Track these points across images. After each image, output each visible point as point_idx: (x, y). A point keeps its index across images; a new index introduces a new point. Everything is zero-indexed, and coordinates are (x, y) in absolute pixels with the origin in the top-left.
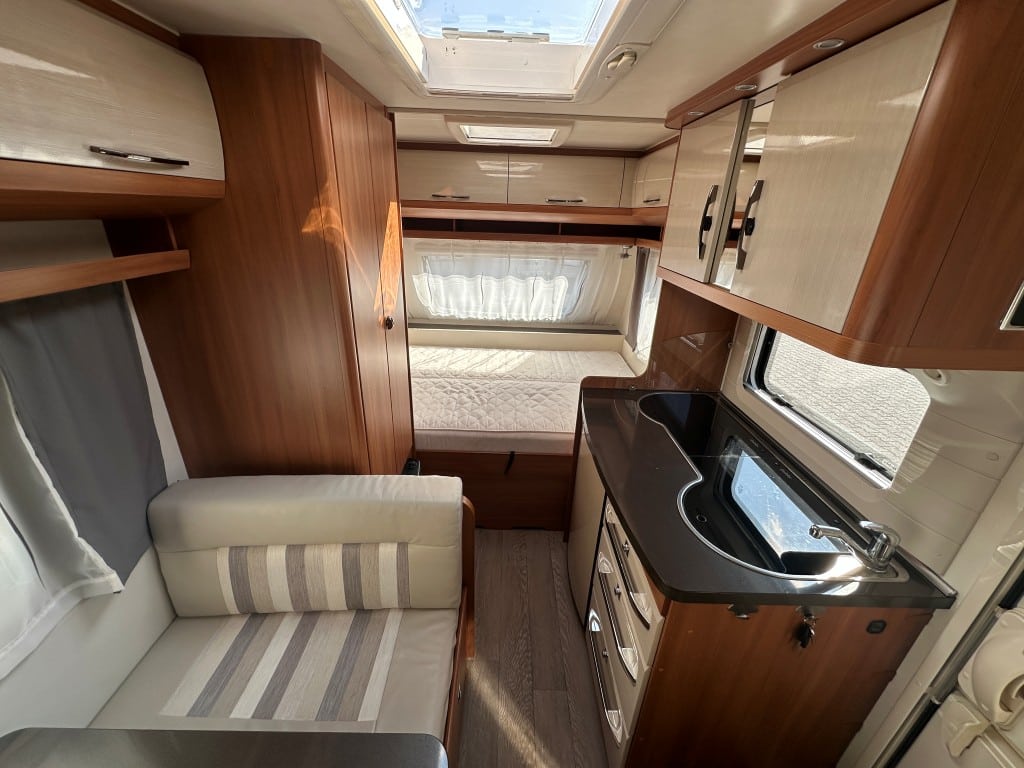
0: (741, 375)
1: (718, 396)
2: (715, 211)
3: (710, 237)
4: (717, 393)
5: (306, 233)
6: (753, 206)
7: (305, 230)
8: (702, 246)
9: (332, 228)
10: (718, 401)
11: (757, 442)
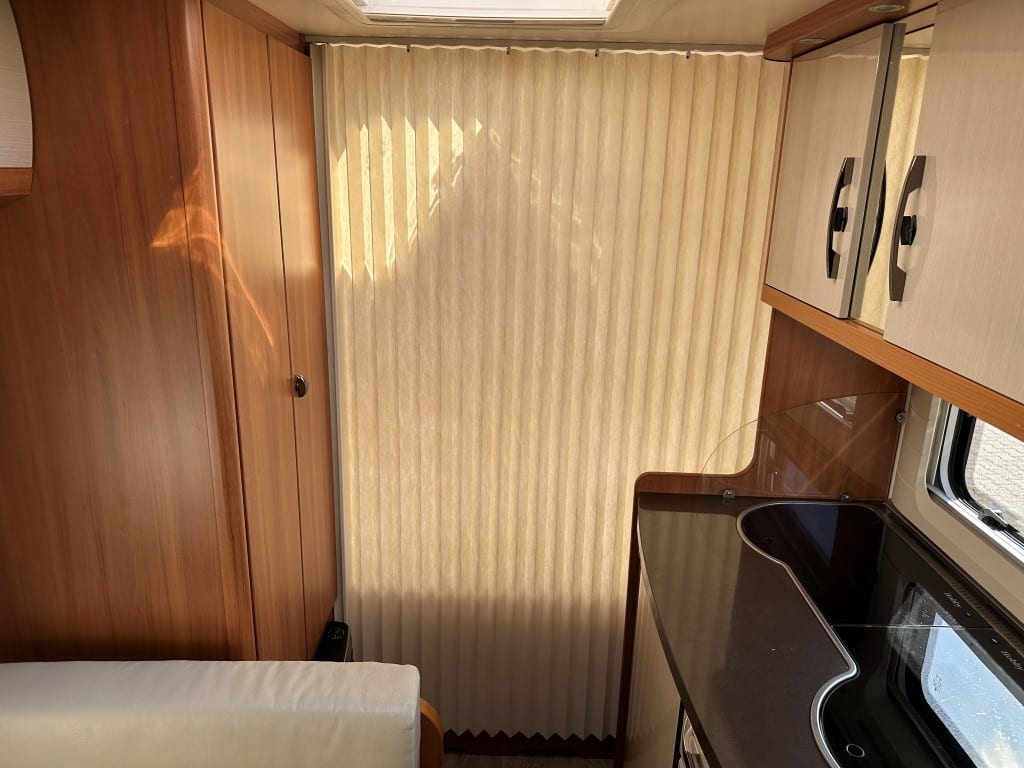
0: (923, 472)
1: (883, 508)
2: (851, 199)
3: (844, 242)
4: (883, 503)
5: (159, 248)
6: (911, 196)
7: (157, 243)
8: (832, 257)
9: (202, 240)
10: (885, 517)
11: (959, 599)
